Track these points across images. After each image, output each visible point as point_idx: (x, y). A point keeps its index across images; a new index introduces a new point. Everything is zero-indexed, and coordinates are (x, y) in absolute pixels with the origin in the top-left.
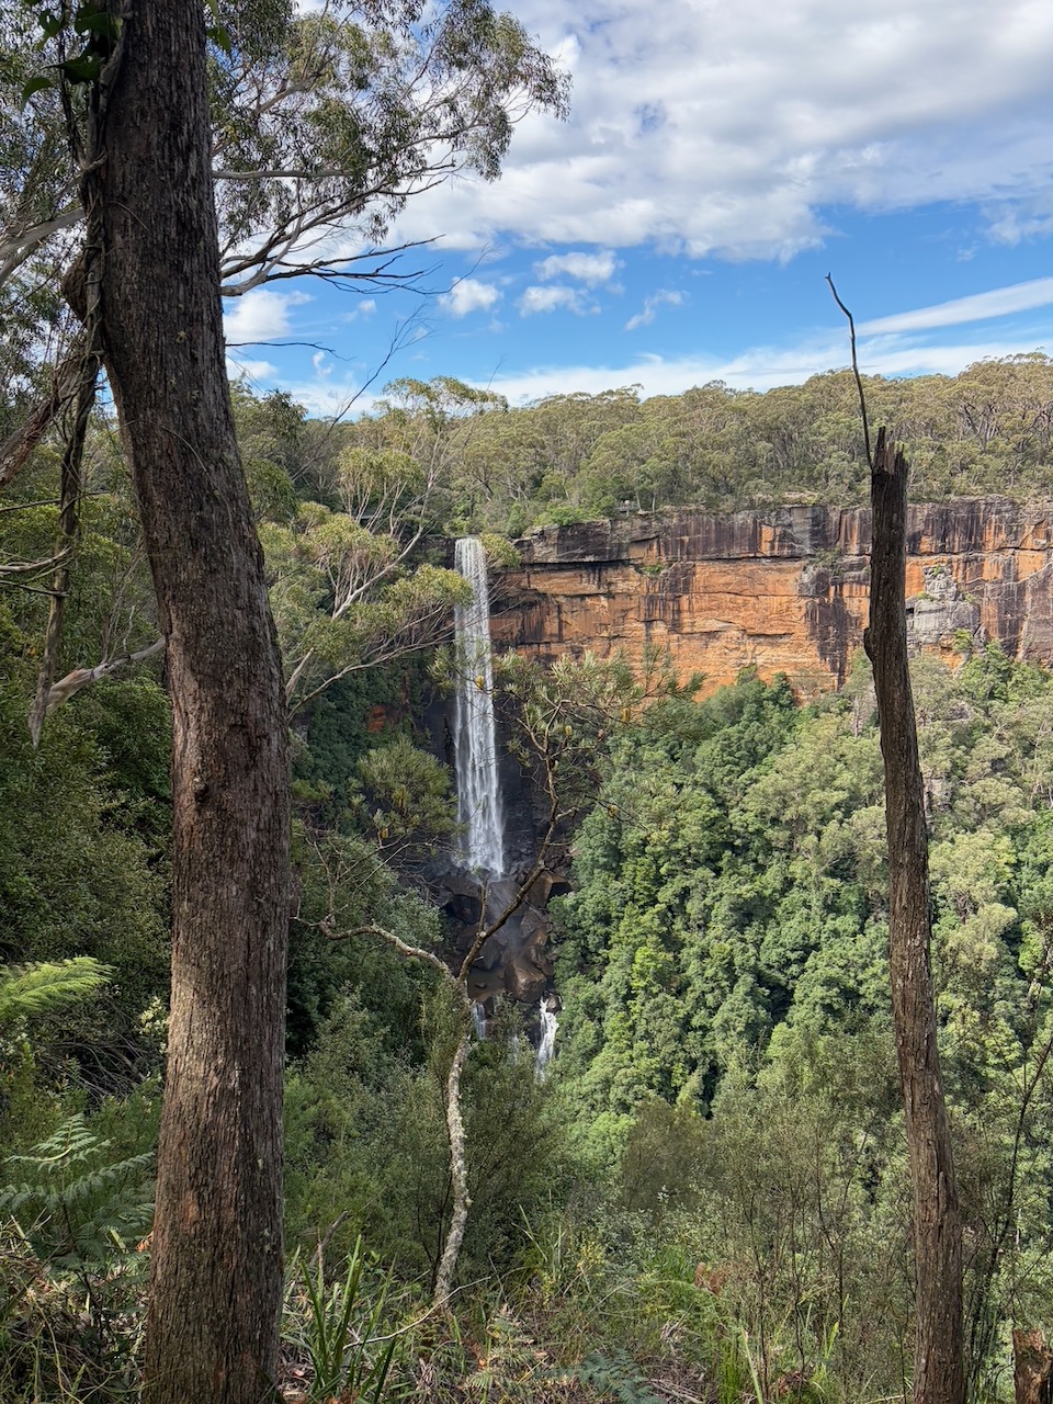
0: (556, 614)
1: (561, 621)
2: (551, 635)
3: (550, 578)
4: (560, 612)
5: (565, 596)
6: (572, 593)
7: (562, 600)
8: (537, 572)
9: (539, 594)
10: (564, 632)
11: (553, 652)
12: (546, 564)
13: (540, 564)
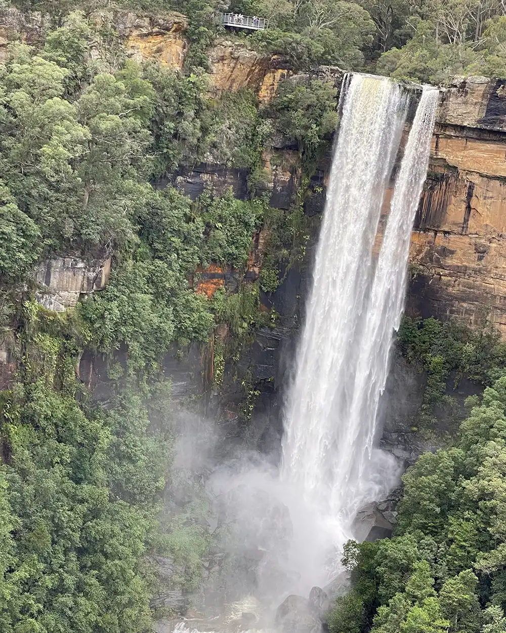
0: (464, 197)
1: (469, 208)
2: (455, 224)
3: (465, 148)
4: (470, 195)
5: (481, 175)
6: (490, 173)
7: (476, 179)
8: (450, 137)
9: (448, 167)
10: (471, 222)
11: (451, 247)
12: (463, 128)
13: (456, 127)
